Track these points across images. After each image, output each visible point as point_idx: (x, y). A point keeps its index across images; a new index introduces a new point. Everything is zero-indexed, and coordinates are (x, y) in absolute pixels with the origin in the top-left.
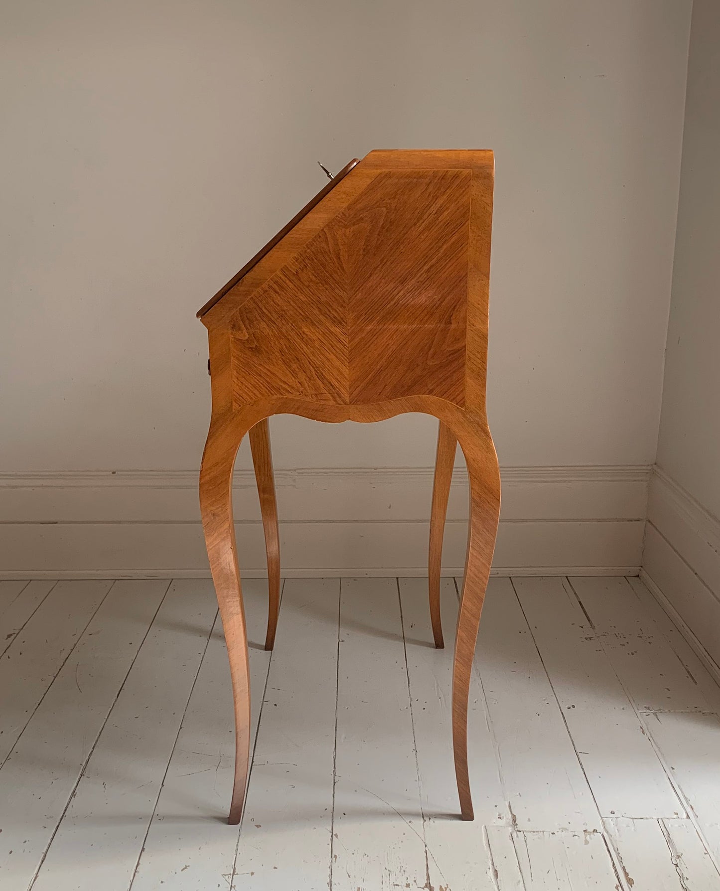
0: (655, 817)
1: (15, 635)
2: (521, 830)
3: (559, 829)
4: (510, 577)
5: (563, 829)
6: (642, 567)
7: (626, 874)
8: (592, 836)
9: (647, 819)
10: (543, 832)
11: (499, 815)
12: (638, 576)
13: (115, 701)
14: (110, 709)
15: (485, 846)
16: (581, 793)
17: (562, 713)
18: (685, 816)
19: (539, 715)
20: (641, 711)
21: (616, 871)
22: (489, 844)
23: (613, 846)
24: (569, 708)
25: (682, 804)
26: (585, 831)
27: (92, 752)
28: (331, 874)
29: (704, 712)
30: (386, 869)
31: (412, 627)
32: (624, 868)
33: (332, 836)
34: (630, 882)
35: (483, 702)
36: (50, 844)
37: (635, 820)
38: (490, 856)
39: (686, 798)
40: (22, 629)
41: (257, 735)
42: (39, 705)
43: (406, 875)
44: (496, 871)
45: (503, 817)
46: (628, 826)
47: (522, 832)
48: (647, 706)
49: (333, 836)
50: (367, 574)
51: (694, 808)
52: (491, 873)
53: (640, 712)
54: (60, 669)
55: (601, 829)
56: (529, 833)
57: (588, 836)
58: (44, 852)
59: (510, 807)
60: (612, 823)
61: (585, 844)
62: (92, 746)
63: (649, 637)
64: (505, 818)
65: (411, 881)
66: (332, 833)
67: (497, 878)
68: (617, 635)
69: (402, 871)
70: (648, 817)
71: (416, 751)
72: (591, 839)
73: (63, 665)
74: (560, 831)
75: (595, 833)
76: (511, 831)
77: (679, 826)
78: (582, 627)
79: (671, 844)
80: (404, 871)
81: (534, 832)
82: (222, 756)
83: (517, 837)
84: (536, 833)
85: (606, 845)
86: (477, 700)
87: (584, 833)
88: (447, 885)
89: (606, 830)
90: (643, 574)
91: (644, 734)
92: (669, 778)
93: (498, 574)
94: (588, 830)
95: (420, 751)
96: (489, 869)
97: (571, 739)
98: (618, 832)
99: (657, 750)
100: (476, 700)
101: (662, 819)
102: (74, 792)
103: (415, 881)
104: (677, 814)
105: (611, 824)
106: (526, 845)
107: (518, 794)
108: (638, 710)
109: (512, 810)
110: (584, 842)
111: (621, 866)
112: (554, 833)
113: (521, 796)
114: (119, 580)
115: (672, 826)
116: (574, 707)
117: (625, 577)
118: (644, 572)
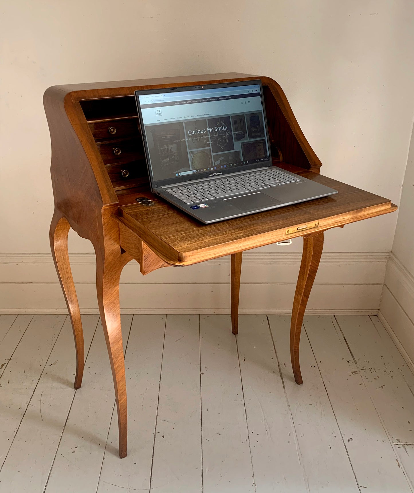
1: (6, 364)
6: (379, 310)
12: (377, 315)
13: (63, 431)
17: (345, 446)
19: (331, 448)
20: (395, 444)
24: (349, 440)
35: (294, 435)
40: (10, 359)
48: (398, 439)
54: (31, 398)
63: (391, 372)
68: (371, 370)
71: (255, 485)
73: (33, 394)
78: (349, 362)
82: (130, 488)
90: (380, 315)
91: (400, 467)
95: (257, 485)
97: (353, 472)
99: (410, 483)
100: (290, 433)
108: (393, 442)
116: (352, 440)
117: (369, 316)
118: (380, 313)
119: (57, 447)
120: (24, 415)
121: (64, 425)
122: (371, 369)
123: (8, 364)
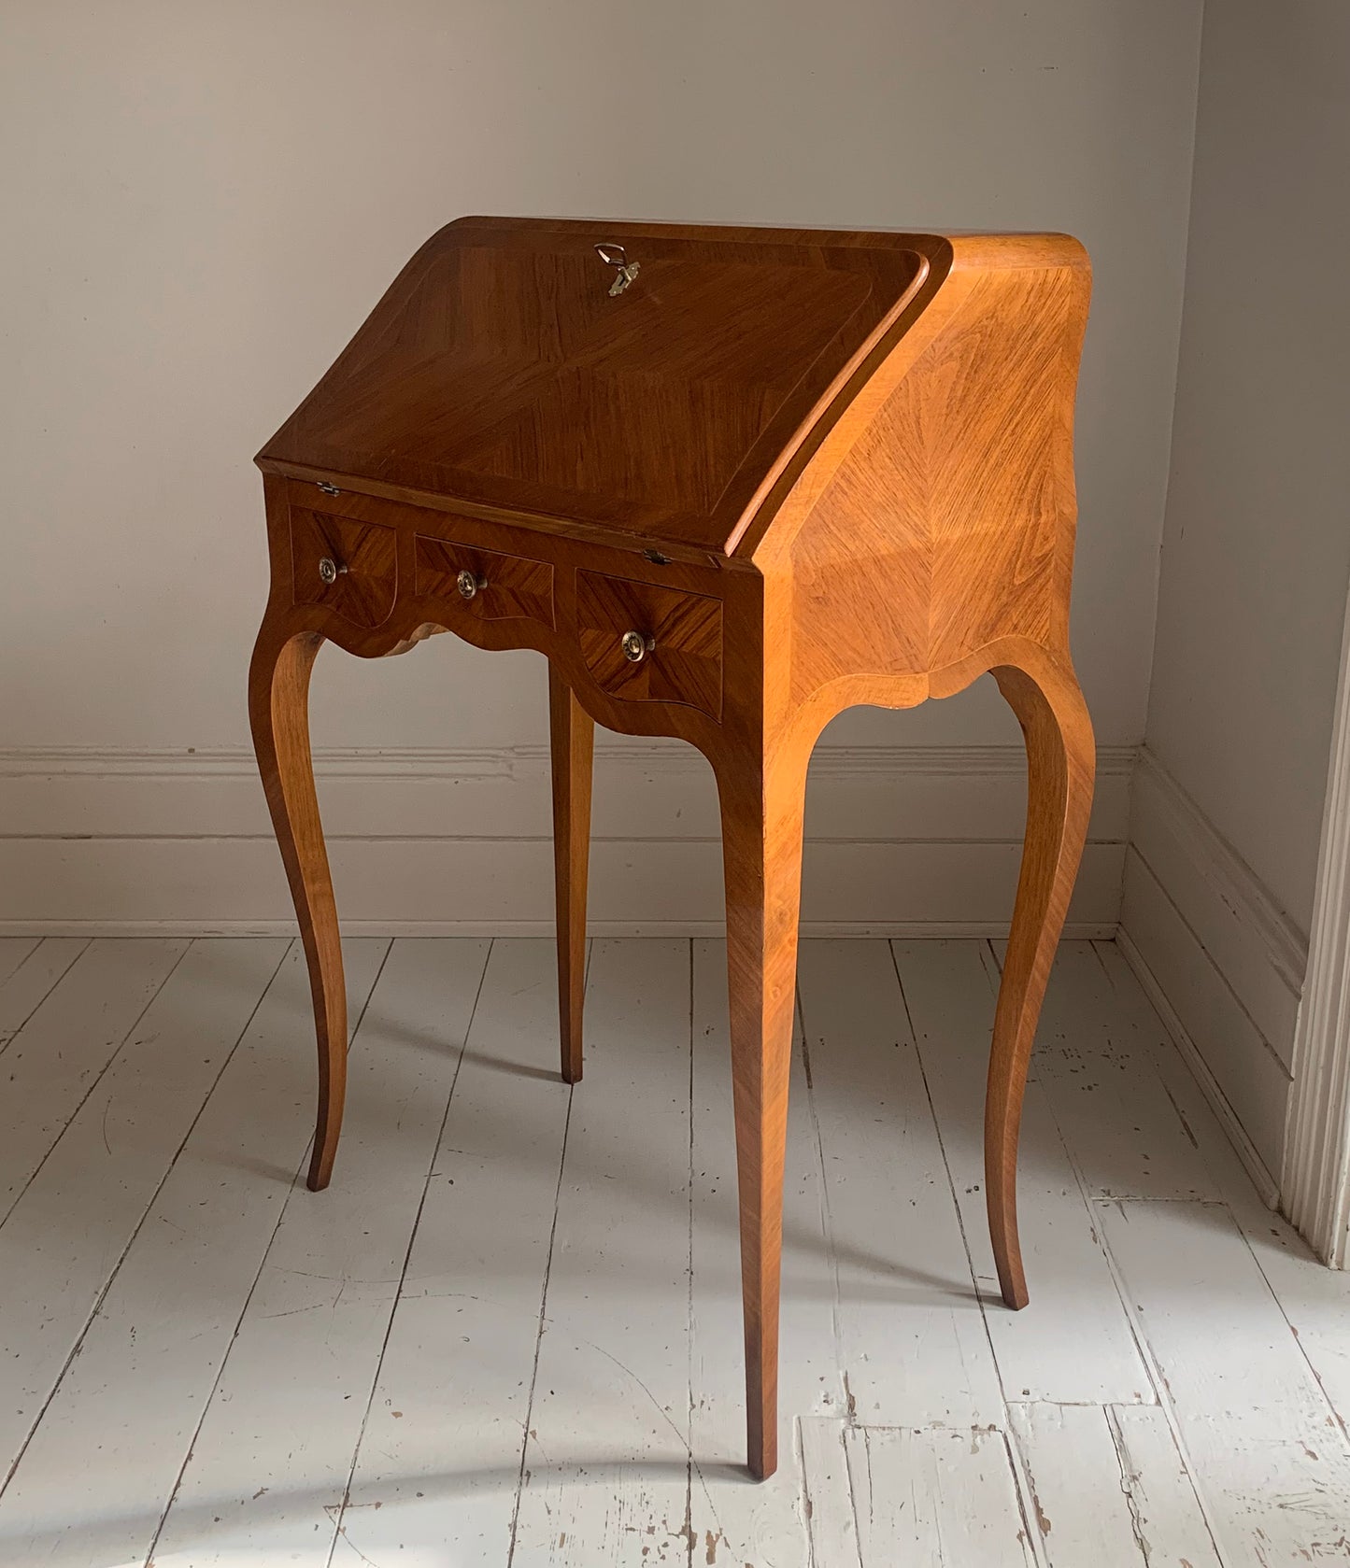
0: (1101, 1403)
2: (861, 1425)
3: (930, 1424)
4: (890, 940)
5: (936, 1425)
6: (1119, 923)
7: (1039, 1511)
8: (986, 1436)
9: (1086, 1405)
10: (900, 1428)
11: (826, 1396)
12: (1113, 940)
13: (169, 1172)
14: (158, 1186)
15: (796, 1457)
16: (974, 1356)
17: (955, 1202)
18: (1153, 1400)
19: (914, 1204)
20: (1094, 1198)
21: (1021, 1504)
22: (802, 1452)
23: (1022, 1458)
24: (969, 1191)
25: (1150, 1376)
26: (974, 1428)
27: (118, 1268)
28: (518, 1508)
29: (1206, 1200)
30: (615, 1498)
31: (707, 1032)
32: (1036, 1500)
33: (526, 1436)
34: (1045, 1526)
35: (819, 1179)
36: (27, 1443)
37: (1064, 1408)
38: (801, 1475)
39: (1158, 1366)
40: (19, 1031)
41: (412, 1239)
42: (34, 1177)
43: (650, 1510)
44: (809, 1504)
45: (832, 1400)
46: (1051, 1419)
47: (862, 1430)
48: (1106, 1189)
49: (529, 1434)
50: (638, 932)
51: (1171, 1385)
52: (801, 1504)
53: (1094, 1201)
54: (78, 1110)
55: (1002, 1424)
56: (875, 1432)
57: (979, 1437)
58: (15, 1459)
59: (846, 1379)
60: (1023, 1412)
61: (972, 1453)
62: (119, 1259)
63: (1121, 1057)
64: (835, 1402)
65: (656, 1523)
66: (527, 1429)
67: (810, 1517)
69: (643, 1502)
70: (1088, 1401)
71: (692, 1273)
72: (984, 1442)
73: (84, 1101)
74: (930, 1427)
75: (992, 1432)
76: (843, 1427)
77: (1141, 1420)
79: (1123, 1453)
80: (647, 1503)
81: (884, 1429)
82: (346, 1279)
83: (854, 1437)
84: (886, 1432)
85: (1010, 1454)
86: (809, 1175)
87: (971, 1431)
88: (721, 1529)
89: (1011, 1425)
90: (1122, 937)
91: (1095, 1242)
92: (1132, 1328)
93: (868, 933)
94: (980, 1426)
95: (697, 1274)
96: (798, 1499)
97: (967, 1250)
98: (1033, 1429)
99: (1115, 1272)
100: (806, 1174)
101: (1111, 1405)
102: (78, 1345)
103: (664, 1522)
104: (1139, 1396)
105: (1021, 1413)
106: (868, 1453)
107: (863, 1355)
108: (1090, 1195)
109: (850, 1387)
110: (970, 1450)
111: (1031, 1494)
112: (918, 1432)
113: (867, 1360)
114: (199, 938)
115: (1128, 1419)
116: (977, 1190)
117: (1090, 941)
118: (1123, 933)
119: (149, 1204)
120: (56, 1143)
121: (172, 1161)
122: (1067, 1051)
123: (10, 1040)
